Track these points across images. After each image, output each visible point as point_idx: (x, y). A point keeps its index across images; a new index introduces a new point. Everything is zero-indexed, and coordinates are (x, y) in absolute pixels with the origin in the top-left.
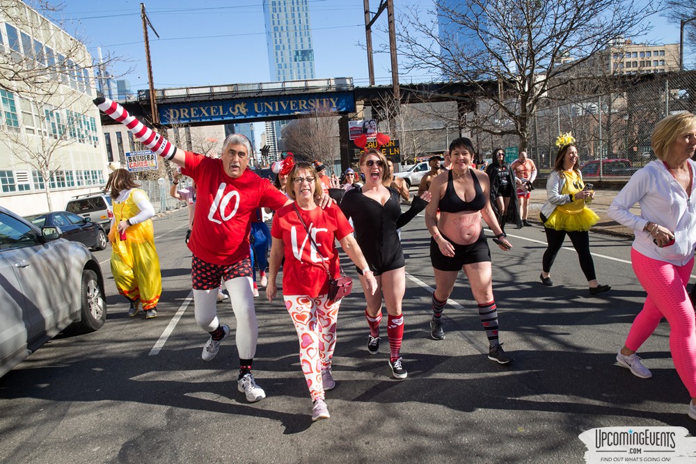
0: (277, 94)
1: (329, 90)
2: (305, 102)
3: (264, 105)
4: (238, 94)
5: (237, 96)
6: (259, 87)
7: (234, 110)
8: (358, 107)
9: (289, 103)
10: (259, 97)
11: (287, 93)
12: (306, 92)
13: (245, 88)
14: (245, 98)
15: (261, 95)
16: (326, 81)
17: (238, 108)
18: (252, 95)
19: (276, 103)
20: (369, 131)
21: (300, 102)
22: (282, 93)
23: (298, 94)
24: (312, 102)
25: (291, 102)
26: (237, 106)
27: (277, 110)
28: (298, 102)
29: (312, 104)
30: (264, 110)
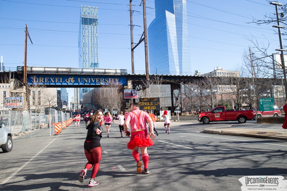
0: (90, 74)
1: (116, 75)
2: (103, 79)
3: (83, 79)
4: (71, 72)
5: (70, 74)
6: (82, 70)
7: (68, 80)
8: (128, 83)
9: (96, 79)
10: (81, 75)
11: (95, 74)
12: (105, 74)
13: (75, 70)
14: (74, 75)
15: (82, 74)
16: (115, 70)
17: (70, 80)
18: (78, 74)
19: (89, 79)
20: (133, 95)
21: (101, 79)
22: (93, 74)
23: (100, 75)
24: (107, 79)
25: (97, 79)
26: (69, 78)
27: (89, 82)
28: (100, 79)
29: (107, 81)
30: (83, 81)
